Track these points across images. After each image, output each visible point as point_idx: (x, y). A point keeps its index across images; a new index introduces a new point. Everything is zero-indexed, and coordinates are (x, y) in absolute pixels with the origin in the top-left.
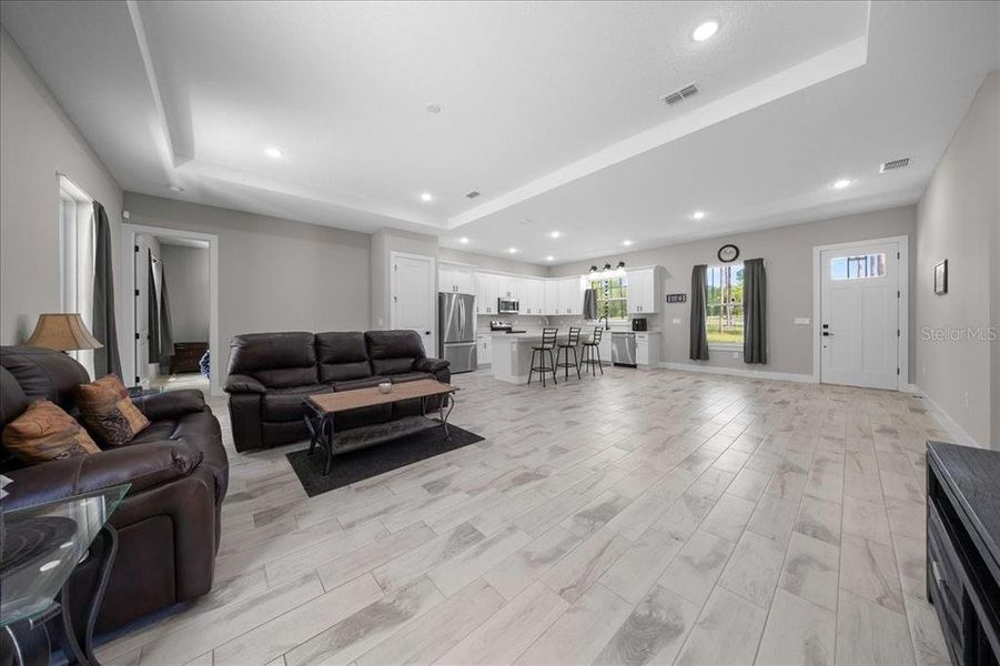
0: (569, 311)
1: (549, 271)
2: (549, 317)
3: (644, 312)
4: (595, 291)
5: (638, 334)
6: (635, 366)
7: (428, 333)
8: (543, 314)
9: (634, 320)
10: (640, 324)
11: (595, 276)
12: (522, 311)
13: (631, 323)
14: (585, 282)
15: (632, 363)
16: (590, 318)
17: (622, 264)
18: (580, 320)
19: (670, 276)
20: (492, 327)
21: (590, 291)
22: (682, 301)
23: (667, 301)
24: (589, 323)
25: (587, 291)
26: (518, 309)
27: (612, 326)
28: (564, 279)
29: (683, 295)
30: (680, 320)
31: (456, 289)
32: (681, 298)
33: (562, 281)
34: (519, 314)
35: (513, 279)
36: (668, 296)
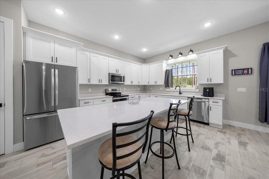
0: (156, 82)
1: (144, 60)
2: (145, 86)
3: (213, 82)
4: (171, 70)
5: (207, 99)
6: (208, 124)
8: (140, 84)
11: (171, 61)
12: (127, 82)
13: (197, 91)
14: (165, 65)
15: (206, 122)
16: (168, 87)
18: (161, 89)
19: (234, 55)
20: (106, 92)
21: (169, 70)
22: (248, 73)
23: (232, 74)
24: (167, 90)
25: (166, 70)
26: (124, 81)
27: (183, 92)
28: (152, 64)
29: (248, 69)
30: (245, 89)
31: (54, 60)
32: (245, 72)
33: (151, 66)
34: (125, 84)
35: (122, 61)
36: (232, 70)
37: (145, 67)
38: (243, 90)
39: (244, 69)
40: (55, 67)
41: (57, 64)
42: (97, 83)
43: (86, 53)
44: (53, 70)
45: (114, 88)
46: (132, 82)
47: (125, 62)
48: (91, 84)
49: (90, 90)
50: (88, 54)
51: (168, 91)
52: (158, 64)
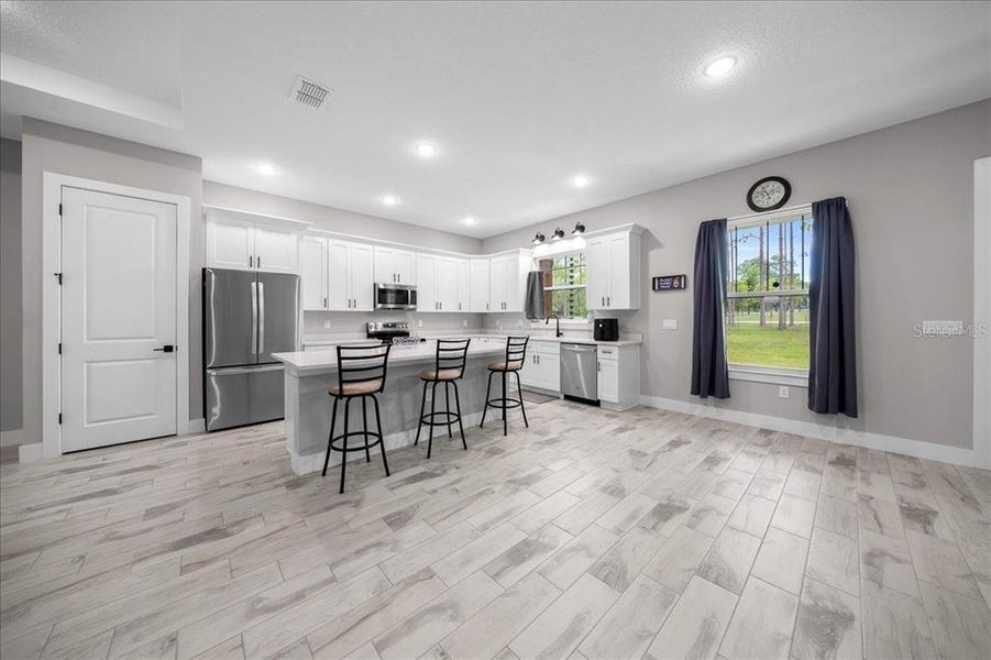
0: (504, 305)
2: (482, 315)
3: (612, 306)
5: (602, 346)
6: (596, 403)
7: (168, 349)
8: (465, 310)
9: (597, 322)
10: (608, 330)
11: (543, 250)
12: (424, 304)
13: (592, 326)
16: (535, 317)
17: (581, 228)
18: (521, 323)
19: (658, 245)
20: (368, 331)
21: (535, 274)
22: (679, 288)
23: (654, 288)
24: (533, 325)
25: (530, 274)
26: (414, 302)
27: (565, 330)
28: (496, 257)
29: (680, 276)
30: (675, 321)
31: (255, 262)
32: (676, 282)
33: (494, 260)
34: (418, 310)
35: (407, 252)
36: (654, 279)
37: (478, 265)
38: (670, 324)
39: (674, 277)
40: (258, 277)
41: (260, 270)
42: (343, 307)
43: (320, 239)
44: (254, 284)
45: (390, 321)
46: (438, 305)
47: (419, 254)
48: (330, 309)
49: (328, 325)
50: (323, 240)
51: (535, 329)
52: (507, 257)
